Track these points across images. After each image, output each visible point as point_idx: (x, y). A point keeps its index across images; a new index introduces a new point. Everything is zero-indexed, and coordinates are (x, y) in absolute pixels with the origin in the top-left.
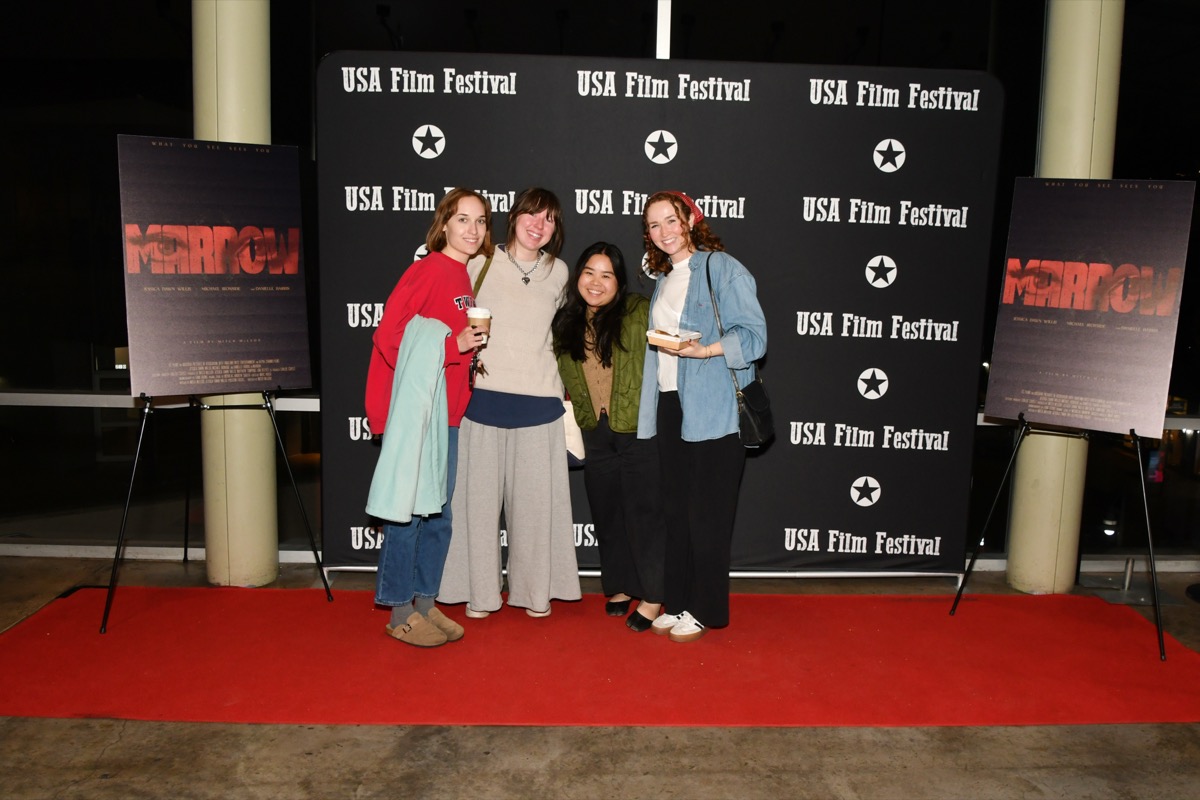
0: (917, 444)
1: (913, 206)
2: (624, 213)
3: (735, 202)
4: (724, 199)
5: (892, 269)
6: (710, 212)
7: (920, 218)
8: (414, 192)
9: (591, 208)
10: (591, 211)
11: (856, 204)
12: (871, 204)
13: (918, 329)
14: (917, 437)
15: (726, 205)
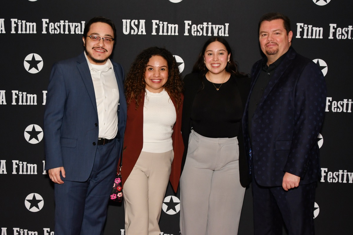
0: (342, 180)
1: (337, 27)
2: (153, 34)
3: (223, 26)
4: (216, 24)
5: (325, 67)
6: (207, 33)
7: (342, 34)
8: (24, 22)
9: (132, 31)
10: (132, 33)
11: (301, 26)
12: (310, 26)
13: (342, 106)
14: (343, 175)
15: (217, 28)
